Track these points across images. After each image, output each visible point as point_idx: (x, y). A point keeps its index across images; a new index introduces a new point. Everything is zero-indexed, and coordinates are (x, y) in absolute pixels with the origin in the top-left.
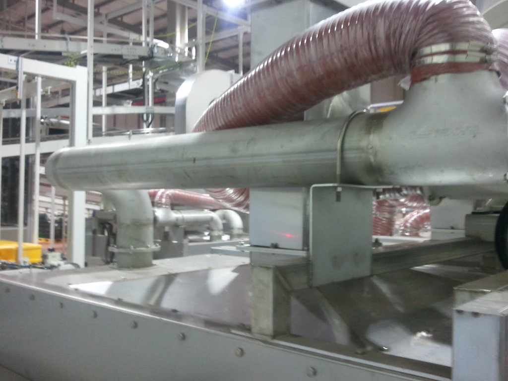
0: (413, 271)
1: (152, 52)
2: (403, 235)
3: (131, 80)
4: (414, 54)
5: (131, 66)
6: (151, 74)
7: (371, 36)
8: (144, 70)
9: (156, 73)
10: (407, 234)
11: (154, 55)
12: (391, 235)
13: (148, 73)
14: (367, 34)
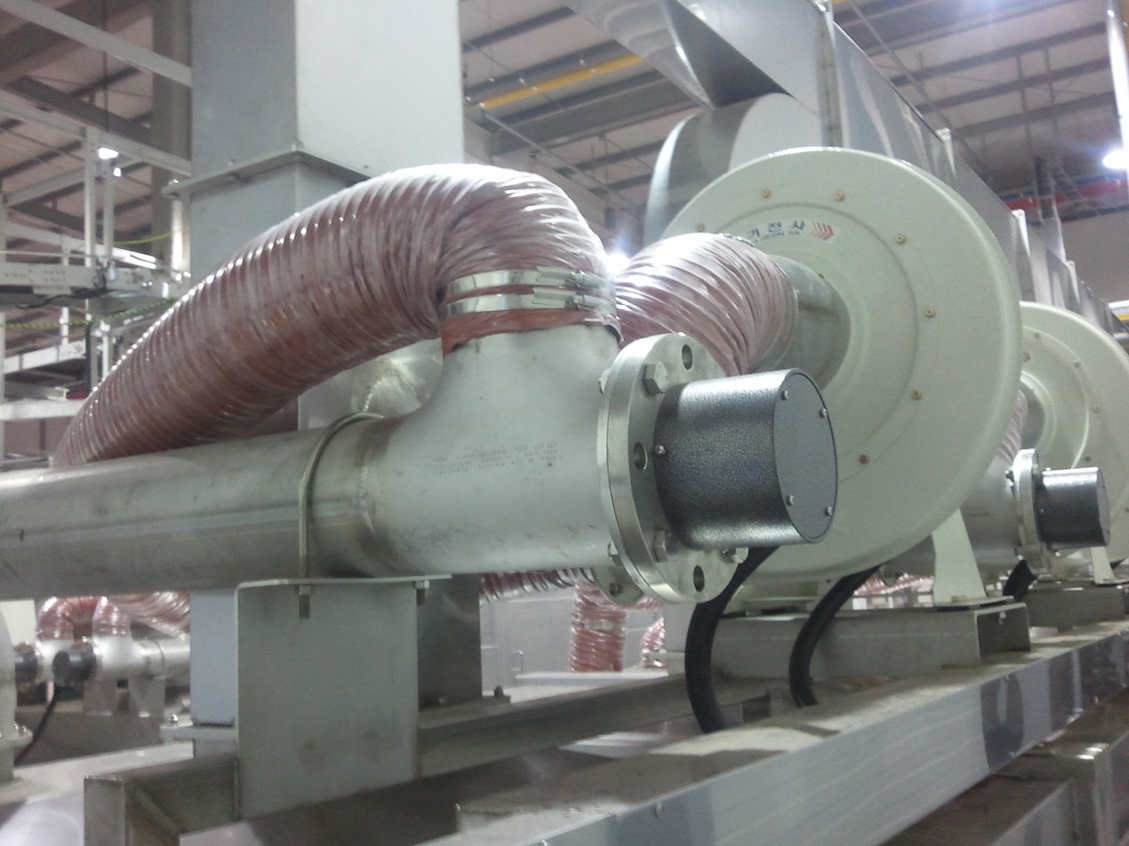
0: (569, 754)
1: (104, 280)
2: (649, 666)
3: (65, 341)
4: (441, 293)
5: (65, 311)
6: (105, 327)
7: (355, 259)
8: (89, 317)
9: (116, 324)
10: (658, 664)
11: (109, 285)
12: (617, 668)
13: (98, 326)
14: (347, 253)
